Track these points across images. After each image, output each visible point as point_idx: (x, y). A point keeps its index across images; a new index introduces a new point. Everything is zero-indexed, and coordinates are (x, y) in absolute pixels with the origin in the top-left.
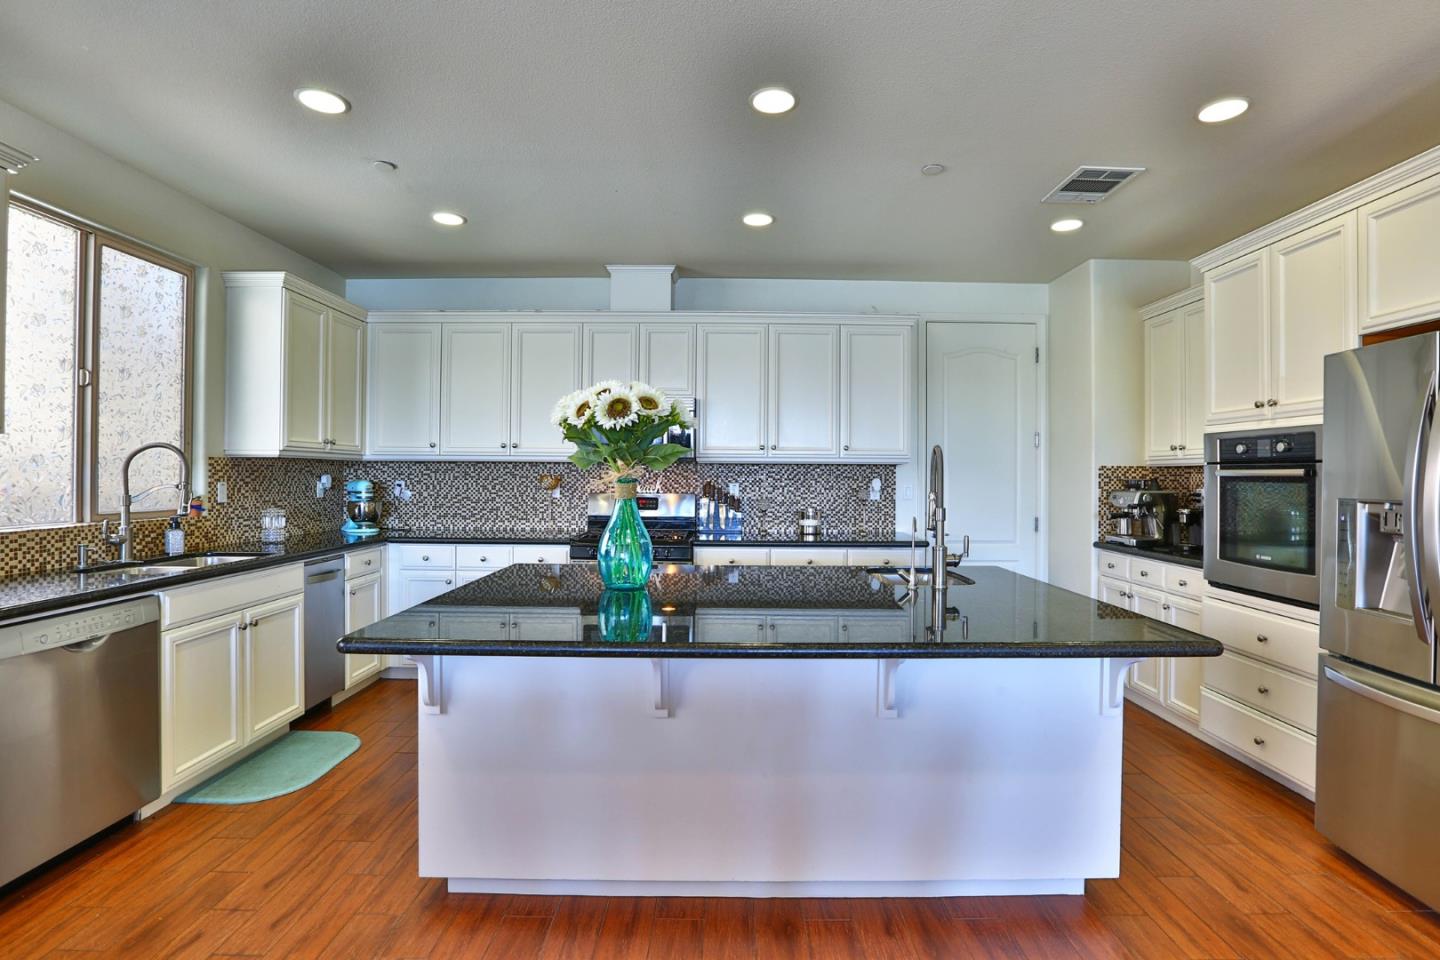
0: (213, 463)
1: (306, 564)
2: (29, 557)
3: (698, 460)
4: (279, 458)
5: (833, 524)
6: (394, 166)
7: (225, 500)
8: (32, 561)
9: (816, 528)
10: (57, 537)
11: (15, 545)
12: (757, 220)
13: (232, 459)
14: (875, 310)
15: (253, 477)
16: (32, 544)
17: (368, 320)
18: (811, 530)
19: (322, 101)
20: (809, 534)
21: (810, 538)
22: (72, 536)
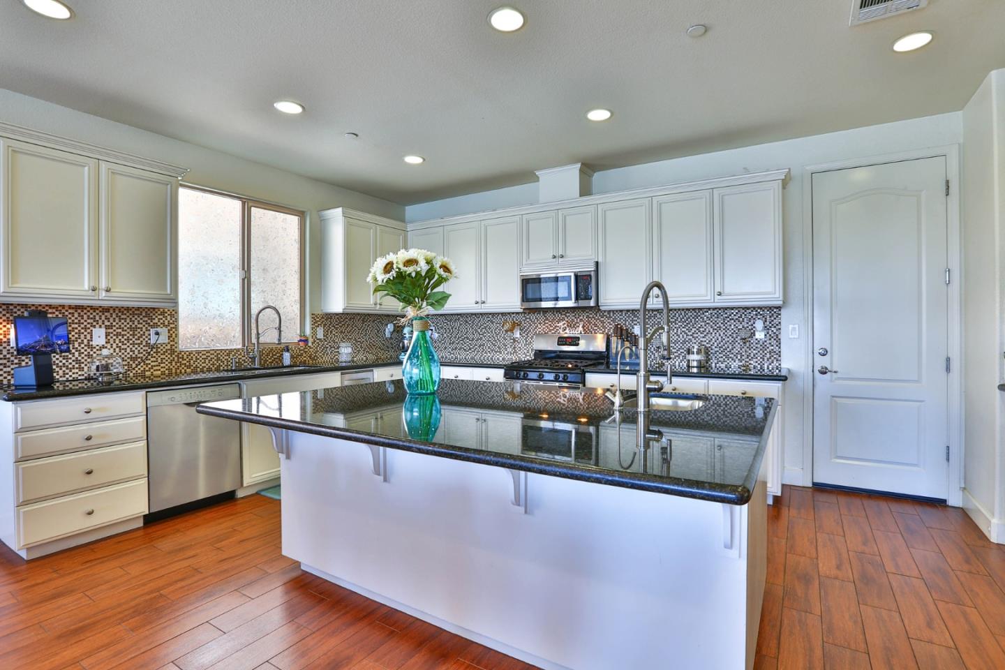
0: (314, 316)
1: (342, 374)
2: (211, 362)
3: (601, 308)
4: (343, 314)
5: (722, 359)
6: (357, 135)
7: (322, 337)
8: (213, 364)
9: (699, 361)
10: (225, 354)
11: (204, 357)
12: (599, 115)
13: (327, 314)
14: (746, 170)
15: (340, 325)
16: (212, 356)
17: (408, 230)
18: (695, 364)
19: (289, 108)
20: (694, 367)
21: (695, 370)
22: (233, 353)
